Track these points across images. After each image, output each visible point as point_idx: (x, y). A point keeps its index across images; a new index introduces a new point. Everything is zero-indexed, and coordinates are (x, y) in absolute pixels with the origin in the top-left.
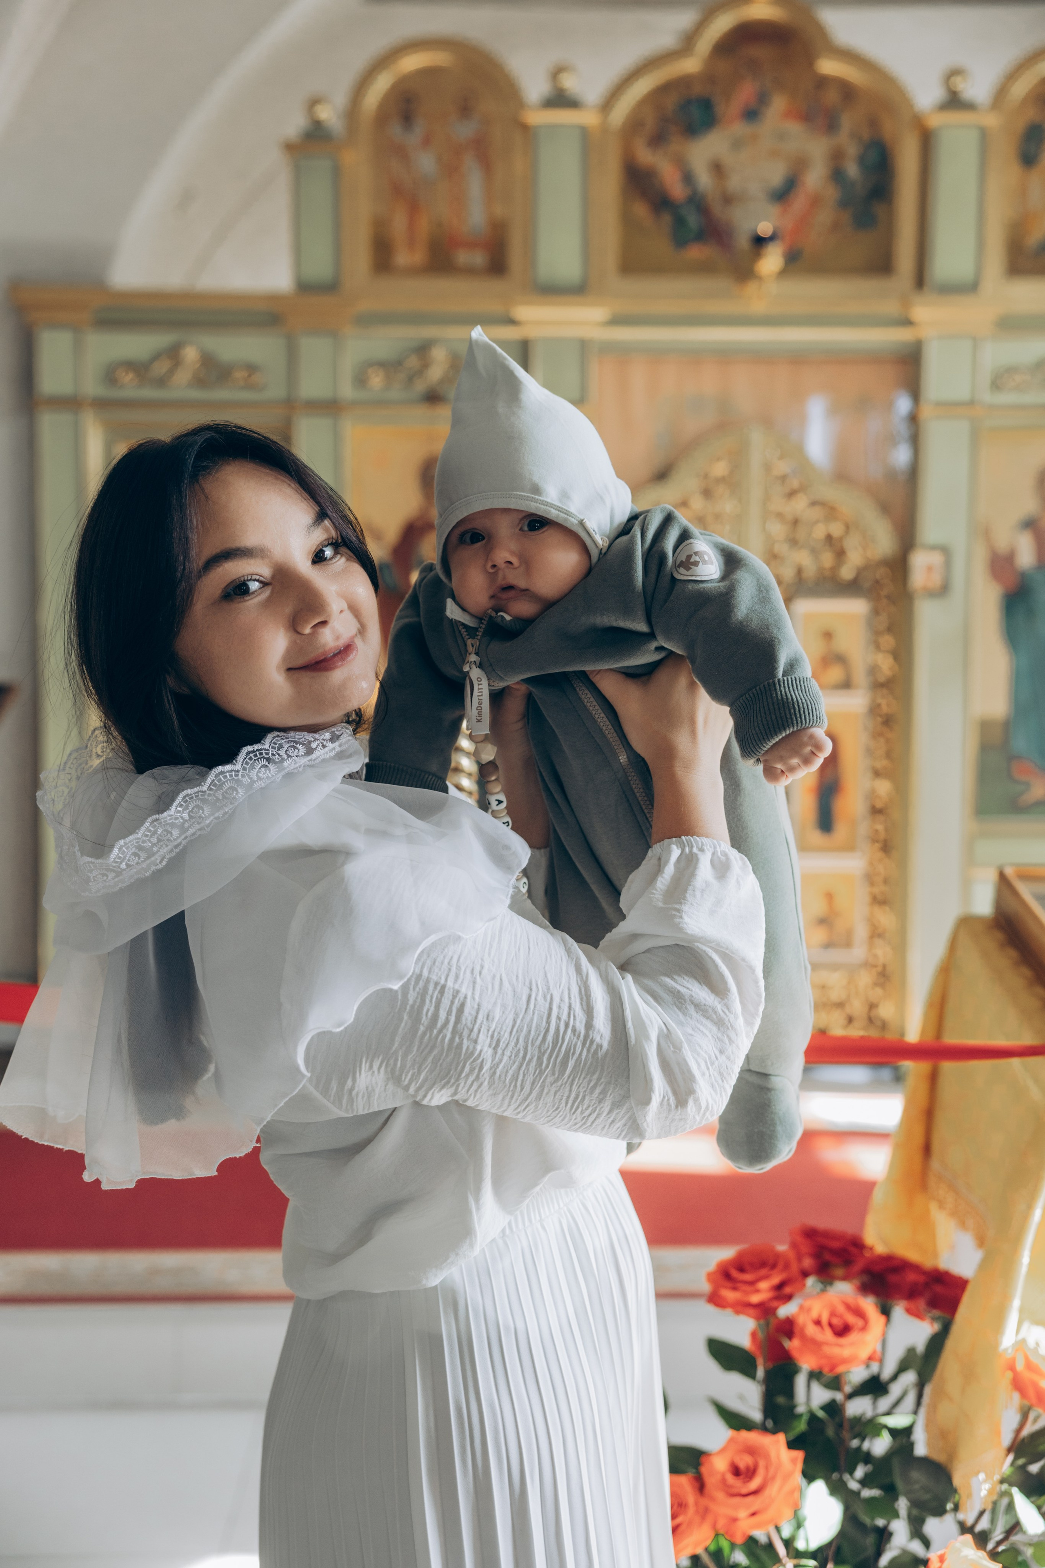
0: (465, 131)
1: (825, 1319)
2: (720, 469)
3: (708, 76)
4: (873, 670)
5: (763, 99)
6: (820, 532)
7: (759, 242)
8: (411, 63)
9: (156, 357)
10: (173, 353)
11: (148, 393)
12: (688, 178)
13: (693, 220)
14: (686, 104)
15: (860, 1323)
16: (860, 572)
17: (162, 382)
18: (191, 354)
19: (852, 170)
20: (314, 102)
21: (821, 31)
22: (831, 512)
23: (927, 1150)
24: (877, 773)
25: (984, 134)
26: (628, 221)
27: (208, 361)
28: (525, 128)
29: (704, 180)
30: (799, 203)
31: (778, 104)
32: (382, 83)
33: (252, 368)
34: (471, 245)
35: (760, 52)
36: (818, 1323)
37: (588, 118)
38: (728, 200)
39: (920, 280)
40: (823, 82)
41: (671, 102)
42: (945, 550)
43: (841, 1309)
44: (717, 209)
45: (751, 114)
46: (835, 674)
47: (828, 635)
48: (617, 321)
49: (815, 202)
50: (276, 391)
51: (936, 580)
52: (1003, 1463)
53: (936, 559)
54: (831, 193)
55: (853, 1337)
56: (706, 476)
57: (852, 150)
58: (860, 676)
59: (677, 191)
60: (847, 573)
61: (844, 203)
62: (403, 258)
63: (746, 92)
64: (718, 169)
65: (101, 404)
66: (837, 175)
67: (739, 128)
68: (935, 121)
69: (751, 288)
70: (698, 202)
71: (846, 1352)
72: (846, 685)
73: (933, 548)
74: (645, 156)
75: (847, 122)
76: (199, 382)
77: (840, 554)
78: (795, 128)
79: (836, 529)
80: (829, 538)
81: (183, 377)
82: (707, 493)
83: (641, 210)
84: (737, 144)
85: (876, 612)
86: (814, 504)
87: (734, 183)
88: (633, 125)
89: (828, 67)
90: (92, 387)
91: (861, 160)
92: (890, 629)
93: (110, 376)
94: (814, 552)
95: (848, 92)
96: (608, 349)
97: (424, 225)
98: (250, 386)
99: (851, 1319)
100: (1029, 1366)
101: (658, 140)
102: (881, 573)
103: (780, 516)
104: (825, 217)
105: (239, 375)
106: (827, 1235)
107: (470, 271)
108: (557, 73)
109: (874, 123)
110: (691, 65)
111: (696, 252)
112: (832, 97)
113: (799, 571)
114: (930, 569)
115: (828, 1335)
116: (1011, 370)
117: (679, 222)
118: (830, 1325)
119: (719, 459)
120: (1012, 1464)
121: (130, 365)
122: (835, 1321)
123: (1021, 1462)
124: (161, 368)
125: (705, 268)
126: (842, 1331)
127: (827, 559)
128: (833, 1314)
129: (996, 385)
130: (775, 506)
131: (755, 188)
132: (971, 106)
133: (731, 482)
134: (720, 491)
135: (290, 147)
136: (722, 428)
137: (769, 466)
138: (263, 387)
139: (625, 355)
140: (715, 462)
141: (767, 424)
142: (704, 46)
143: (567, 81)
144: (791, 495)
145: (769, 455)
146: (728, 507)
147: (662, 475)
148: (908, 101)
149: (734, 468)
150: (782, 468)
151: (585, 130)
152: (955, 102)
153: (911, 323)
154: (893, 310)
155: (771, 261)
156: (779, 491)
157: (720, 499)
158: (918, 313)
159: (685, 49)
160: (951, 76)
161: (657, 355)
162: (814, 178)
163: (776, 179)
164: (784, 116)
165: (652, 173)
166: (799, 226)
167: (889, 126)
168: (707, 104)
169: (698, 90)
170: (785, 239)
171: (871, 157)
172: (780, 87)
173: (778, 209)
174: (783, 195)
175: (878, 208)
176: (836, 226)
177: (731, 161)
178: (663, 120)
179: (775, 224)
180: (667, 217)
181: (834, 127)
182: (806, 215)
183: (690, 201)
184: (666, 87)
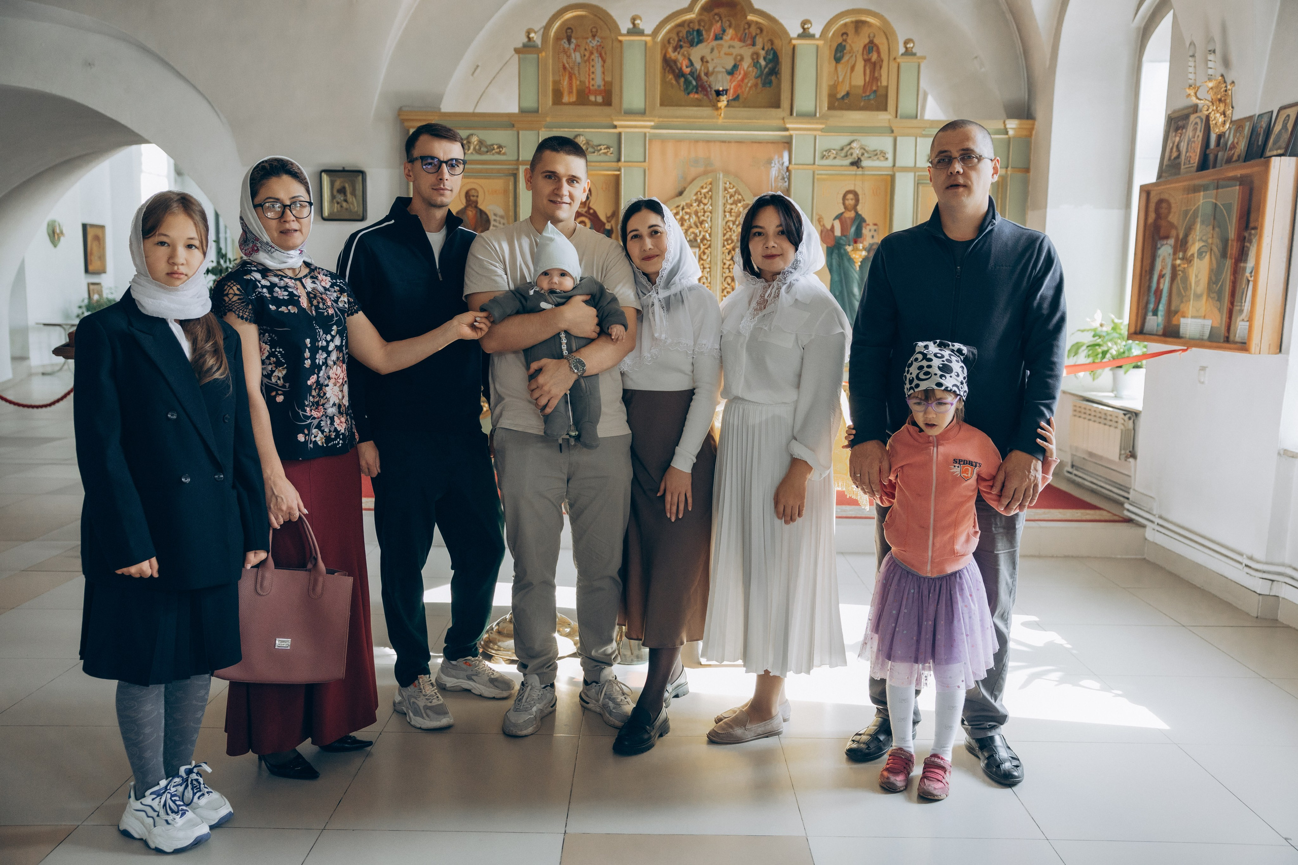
0: (595, 43)
2: (704, 191)
3: (699, 22)
5: (724, 31)
7: (718, 93)
8: (569, 15)
12: (691, 64)
13: (694, 82)
18: (474, 140)
19: (763, 63)
20: (528, 33)
21: (749, 3)
25: (817, 47)
26: (664, 81)
27: (481, 142)
28: (621, 42)
29: (698, 65)
30: (739, 76)
31: (730, 32)
32: (557, 24)
33: (500, 147)
34: (596, 93)
37: (647, 39)
38: (707, 74)
39: (791, 112)
40: (749, 24)
44: (704, 78)
45: (718, 37)
48: (658, 127)
49: (746, 75)
50: (512, 156)
54: (753, 72)
56: (699, 193)
57: (762, 53)
59: (687, 70)
62: (566, 99)
63: (717, 27)
66: (756, 64)
67: (715, 43)
68: (794, 42)
69: (719, 112)
70: (695, 74)
74: (672, 55)
75: (759, 41)
78: (737, 44)
82: (700, 202)
83: (671, 76)
84: (712, 50)
89: (751, 17)
91: (765, 59)
96: (654, 138)
97: (576, 83)
98: (499, 153)
105: (496, 149)
107: (596, 104)
108: (633, 20)
109: (772, 42)
111: (695, 97)
116: (829, 151)
117: (688, 83)
119: (705, 187)
125: (698, 104)
129: (823, 157)
130: (728, 207)
131: (719, 69)
132: (812, 36)
133: (711, 195)
134: (705, 201)
135: (517, 51)
136: (705, 173)
137: (726, 189)
138: (504, 154)
139: (664, 140)
140: (702, 187)
141: (727, 173)
142: (697, 8)
143: (638, 22)
144: (735, 203)
145: (728, 185)
146: (708, 207)
147: (680, 193)
148: (785, 32)
149: (710, 190)
150: (731, 191)
151: (646, 43)
152: (805, 34)
153: (787, 129)
154: (779, 123)
155: (723, 102)
156: (730, 201)
157: (705, 204)
158: (788, 126)
159: (690, 9)
160: (804, 23)
161: (679, 140)
162: (746, 65)
163: (729, 66)
164: (731, 39)
165: (675, 62)
166: (739, 86)
167: (778, 43)
168: (699, 32)
169: (696, 28)
170: (731, 92)
171: (770, 57)
172: (730, 26)
173: (729, 77)
174: (731, 73)
175: (773, 78)
176: (756, 85)
177: (709, 58)
178: (680, 41)
179: (726, 87)
180: (682, 80)
181: (754, 44)
182: (742, 80)
183: (692, 73)
184: (681, 25)
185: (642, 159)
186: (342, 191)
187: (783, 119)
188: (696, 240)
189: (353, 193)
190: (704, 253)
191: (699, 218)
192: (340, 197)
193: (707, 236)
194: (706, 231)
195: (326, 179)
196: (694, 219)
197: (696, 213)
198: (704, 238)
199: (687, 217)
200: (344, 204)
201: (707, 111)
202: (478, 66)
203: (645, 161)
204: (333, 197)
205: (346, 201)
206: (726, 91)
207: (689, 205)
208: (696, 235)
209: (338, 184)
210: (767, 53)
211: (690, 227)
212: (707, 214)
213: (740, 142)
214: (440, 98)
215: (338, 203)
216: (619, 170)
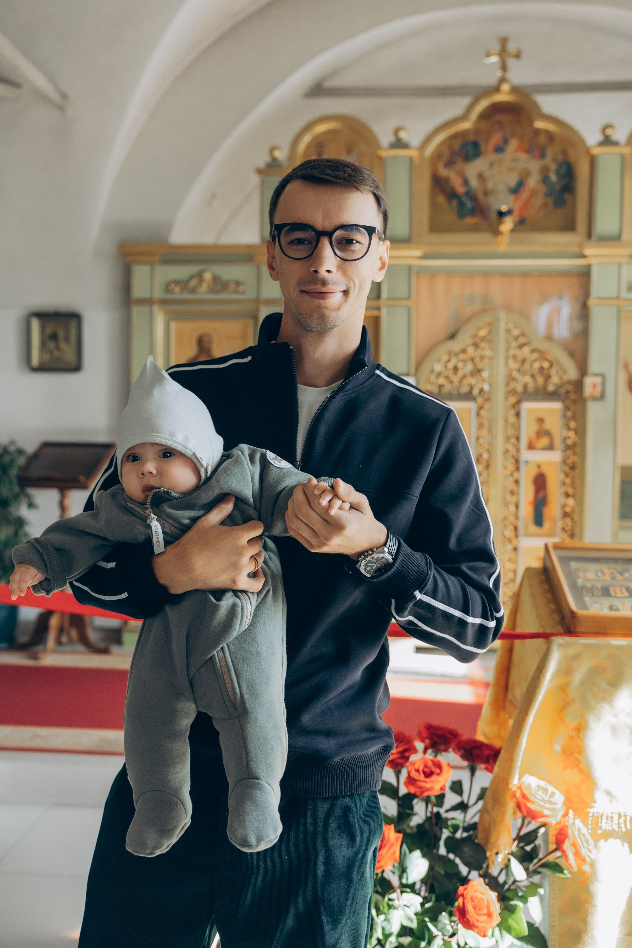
1: (421, 769)
2: (483, 333)
3: (477, 131)
4: (565, 439)
5: (506, 142)
6: (537, 365)
7: (501, 215)
8: (321, 128)
9: (191, 278)
10: (200, 275)
11: (187, 296)
12: (466, 182)
13: (469, 204)
14: (464, 145)
15: (438, 771)
16: (559, 387)
17: (193, 291)
18: (208, 276)
19: (553, 177)
20: (272, 149)
21: (536, 106)
22: (542, 354)
23: (506, 688)
24: (567, 495)
25: (623, 158)
26: (434, 206)
27: (216, 279)
28: (380, 158)
29: (474, 183)
30: (525, 195)
31: (514, 143)
32: (307, 139)
33: (238, 283)
35: (504, 118)
36: (417, 771)
37: (413, 153)
38: (486, 193)
39: (589, 235)
40: (537, 132)
41: (457, 144)
42: (603, 376)
43: (430, 764)
44: (481, 197)
45: (499, 149)
46: (544, 441)
47: (541, 421)
48: (426, 257)
49: (533, 193)
50: (250, 295)
51: (597, 392)
52: (512, 846)
53: (598, 380)
54: (542, 189)
55: (434, 778)
56: (476, 336)
57: (553, 167)
58: (558, 442)
59: (460, 189)
60: (551, 388)
61: (548, 195)
63: (496, 138)
64: (481, 177)
65: (163, 302)
66: (545, 179)
67: (493, 157)
68: (596, 151)
69: (500, 239)
70: (471, 195)
71: (428, 786)
72: (551, 447)
73: (596, 375)
74: (443, 172)
75: (550, 153)
76: (212, 290)
77: (548, 377)
78: (522, 156)
79: (546, 365)
80: (542, 369)
81: (204, 287)
82: (476, 345)
83: (441, 199)
84: (491, 165)
85: (567, 408)
86: (533, 351)
87: (490, 185)
88: (437, 156)
89: (539, 124)
90: (158, 294)
91: (557, 172)
92: (574, 417)
93: (168, 289)
94: (533, 376)
95: (551, 137)
96: (421, 271)
98: (236, 292)
99: (434, 769)
100: (524, 796)
101: (449, 164)
102: (570, 388)
103: (515, 357)
104: (538, 202)
105: (232, 286)
106: (437, 728)
108: (396, 132)
109: (564, 153)
110: (466, 125)
111: (470, 220)
112: (542, 140)
113: (525, 387)
114: (594, 385)
115: (422, 777)
117: (461, 204)
118: (424, 772)
119: (482, 328)
120: (517, 846)
121: (177, 282)
122: (426, 770)
123: (522, 844)
124: (192, 283)
125: (475, 229)
126: (428, 774)
127: (540, 380)
128: (426, 766)
129: (629, 289)
130: (512, 352)
131: (501, 187)
132: (615, 144)
133: (489, 339)
134: (483, 345)
135: (259, 171)
136: (484, 311)
137: (508, 331)
138: (244, 293)
139: (433, 273)
140: (479, 329)
141: (509, 309)
142: (474, 115)
143: (403, 135)
144: (521, 346)
145: (510, 326)
146: (488, 353)
147: (452, 336)
148: (582, 141)
149: (490, 332)
150: (516, 332)
151: (411, 159)
152: (607, 141)
153: (584, 256)
154: (575, 249)
155: (507, 225)
156: (514, 344)
157: (483, 349)
158: (588, 251)
159: (464, 117)
160: (605, 128)
161: (450, 273)
162: (533, 182)
163: (513, 182)
164: (517, 150)
165: (447, 180)
166: (525, 206)
167: (572, 155)
168: (476, 145)
169: (471, 137)
170: (516, 213)
171: (563, 170)
172: (514, 135)
173: (512, 198)
174: (516, 190)
175: (567, 196)
176: (544, 206)
177: (487, 173)
178: (453, 153)
179: (511, 205)
180: (455, 202)
181: (543, 155)
182: (528, 200)
183: (467, 193)
184: (454, 137)
185: (406, 295)
186: (54, 337)
187: (581, 245)
188: (471, 392)
189: (67, 340)
190: (481, 408)
191: (475, 365)
192: (51, 345)
193: (486, 387)
194: (484, 381)
195: (35, 324)
196: (469, 367)
197: (472, 359)
198: (482, 391)
199: (460, 365)
200: (57, 353)
201: (485, 237)
202: (214, 196)
203: (409, 298)
204: (43, 345)
205: (58, 348)
206: (509, 212)
207: (464, 351)
208: (472, 388)
209: (49, 330)
210: (560, 165)
211: (464, 377)
212: (486, 361)
213: (526, 274)
214: (168, 227)
215: (51, 352)
216: (379, 309)
